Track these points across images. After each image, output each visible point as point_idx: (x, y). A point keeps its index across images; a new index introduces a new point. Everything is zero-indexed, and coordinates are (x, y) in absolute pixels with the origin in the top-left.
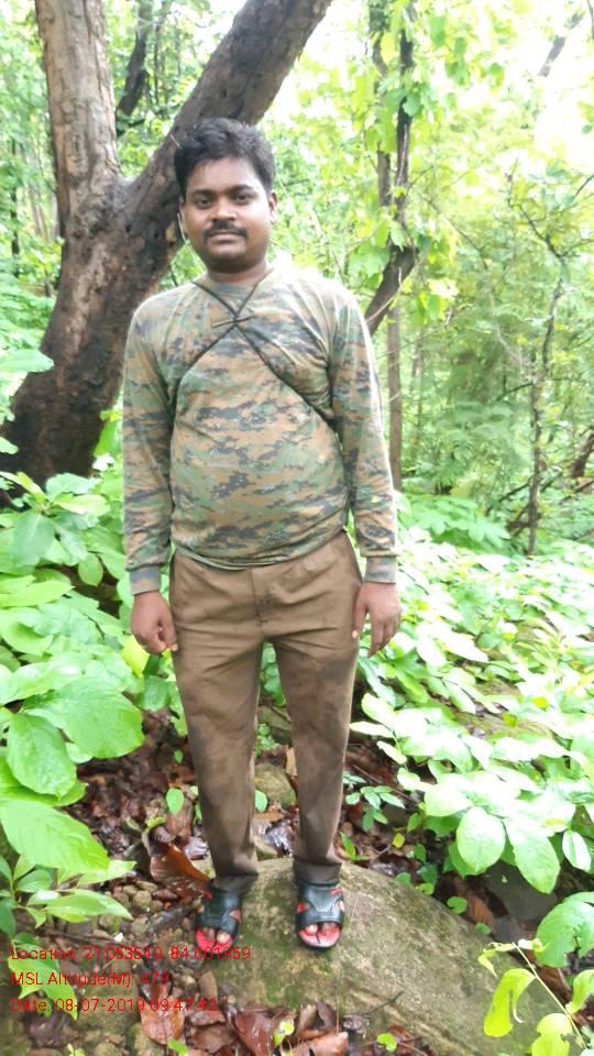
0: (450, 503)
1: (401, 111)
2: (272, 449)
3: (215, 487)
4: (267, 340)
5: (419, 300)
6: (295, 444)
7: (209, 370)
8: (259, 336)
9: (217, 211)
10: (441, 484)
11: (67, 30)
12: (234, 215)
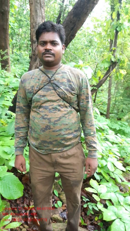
0: (121, 122)
1: (116, 30)
2: (58, 119)
3: (41, 129)
4: (59, 87)
5: (117, 74)
6: (66, 117)
7: (40, 96)
8: (57, 86)
9: (46, 47)
10: (119, 117)
11: (35, 6)
12: (52, 49)
